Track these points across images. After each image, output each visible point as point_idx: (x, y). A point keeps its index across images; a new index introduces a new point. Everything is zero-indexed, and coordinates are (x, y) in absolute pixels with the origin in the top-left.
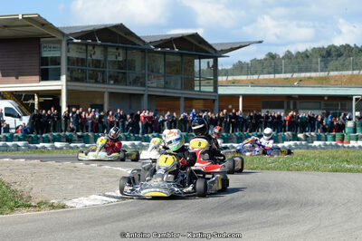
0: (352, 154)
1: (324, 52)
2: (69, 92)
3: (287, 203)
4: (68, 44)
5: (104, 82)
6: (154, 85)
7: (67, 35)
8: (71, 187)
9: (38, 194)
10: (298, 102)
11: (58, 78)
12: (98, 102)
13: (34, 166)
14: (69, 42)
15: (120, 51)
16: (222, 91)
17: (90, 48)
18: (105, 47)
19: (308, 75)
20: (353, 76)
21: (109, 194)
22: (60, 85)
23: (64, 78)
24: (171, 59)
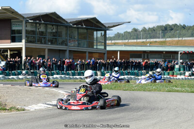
0: (178, 82)
1: (163, 28)
2: (27, 49)
3: (144, 108)
4: (26, 23)
5: (45, 43)
6: (73, 45)
7: (26, 18)
8: (27, 99)
9: (10, 103)
10: (149, 55)
11: (20, 41)
12: (42, 54)
13: (8, 88)
14: (27, 22)
15: (54, 27)
16: (108, 48)
17: (38, 25)
18: (46, 24)
19: (155, 40)
20: (179, 41)
21: (48, 103)
22: (22, 45)
23: (24, 41)
24: (81, 31)
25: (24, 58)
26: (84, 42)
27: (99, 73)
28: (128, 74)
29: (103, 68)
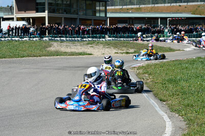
2: (48, 17)
5: (62, 13)
6: (82, 14)
10: (134, 21)
11: (44, 11)
16: (109, 15)
22: (45, 14)
23: (47, 12)
25: (47, 24)
26: (90, 12)
27: (107, 36)
28: (128, 37)
29: (108, 32)
